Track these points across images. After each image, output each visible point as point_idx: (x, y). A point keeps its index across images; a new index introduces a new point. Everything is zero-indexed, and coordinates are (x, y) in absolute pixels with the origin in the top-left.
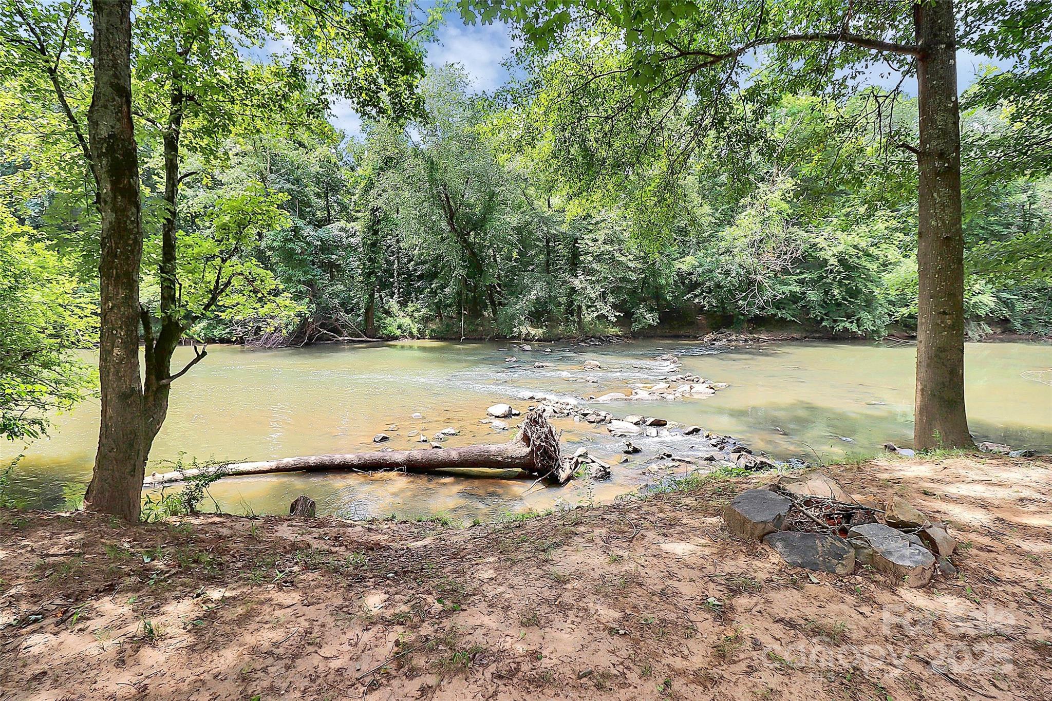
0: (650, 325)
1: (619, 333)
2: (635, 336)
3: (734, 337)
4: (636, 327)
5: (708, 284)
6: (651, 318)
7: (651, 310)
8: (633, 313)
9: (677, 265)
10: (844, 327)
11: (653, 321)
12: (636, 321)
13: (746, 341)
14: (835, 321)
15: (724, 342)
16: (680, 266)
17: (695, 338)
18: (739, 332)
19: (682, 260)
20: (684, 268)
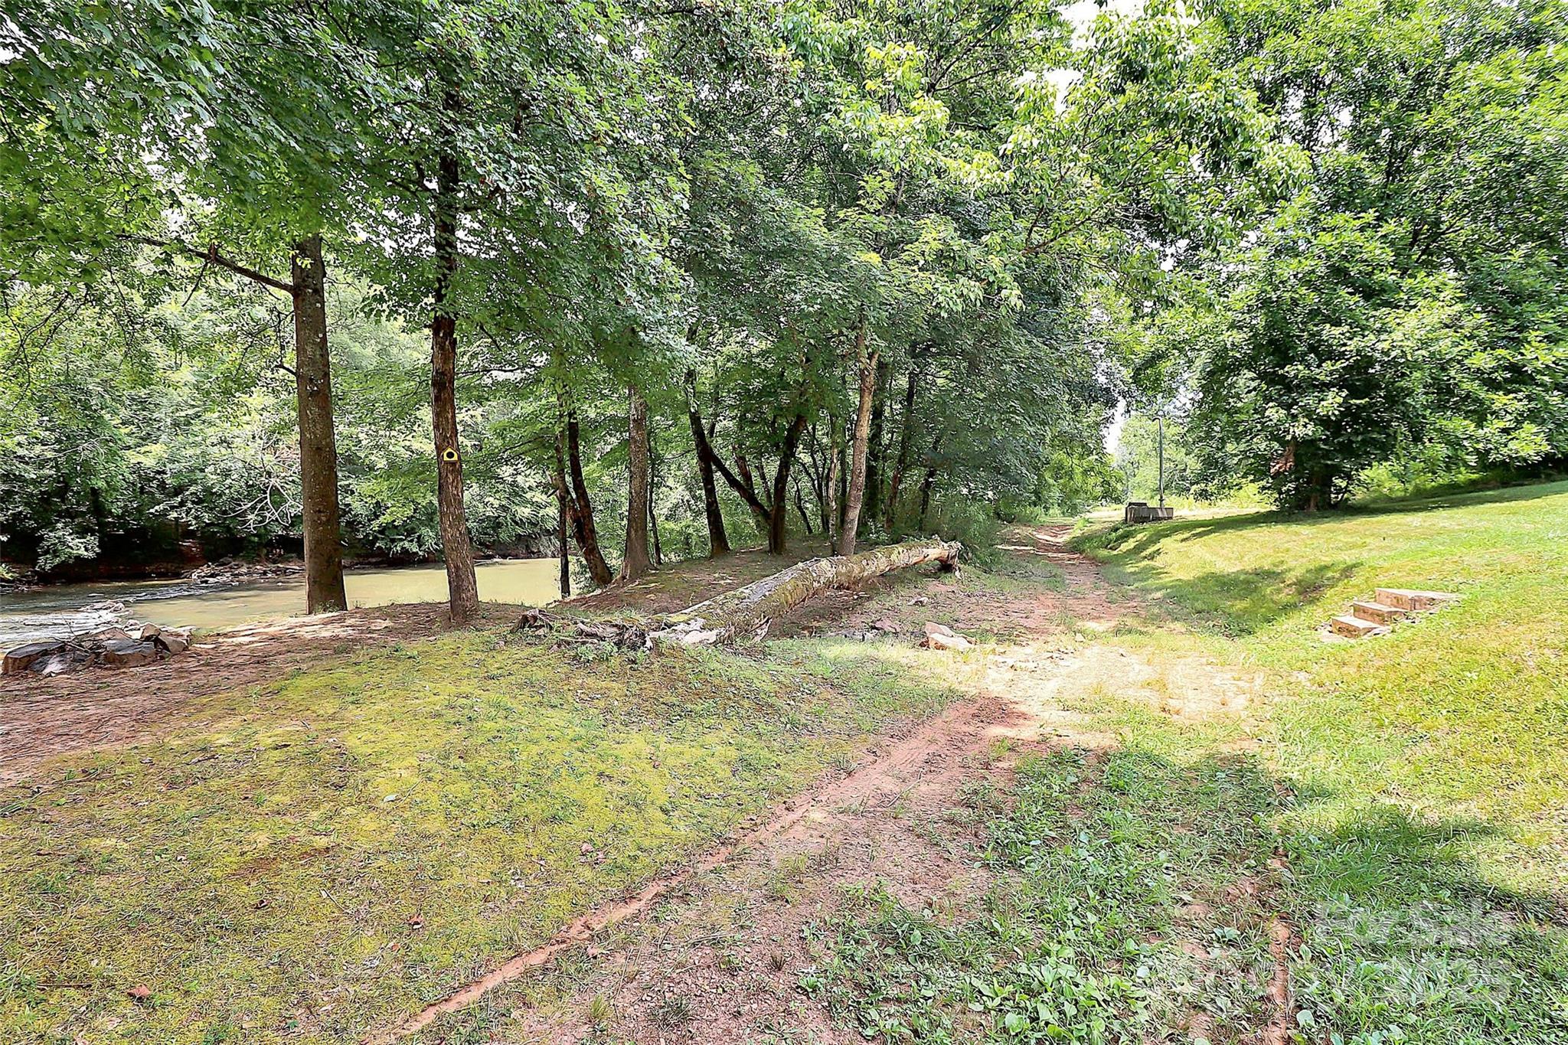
0: (78, 558)
1: (8, 576)
2: (46, 579)
3: (244, 570)
4: (46, 563)
5: (192, 489)
6: (82, 547)
7: (82, 532)
8: (41, 538)
9: (133, 457)
10: (403, 548)
11: (87, 550)
12: (47, 552)
13: (265, 573)
14: (393, 541)
15: (226, 578)
16: (142, 458)
17: (177, 576)
18: (252, 561)
19: (143, 449)
20: (149, 462)
